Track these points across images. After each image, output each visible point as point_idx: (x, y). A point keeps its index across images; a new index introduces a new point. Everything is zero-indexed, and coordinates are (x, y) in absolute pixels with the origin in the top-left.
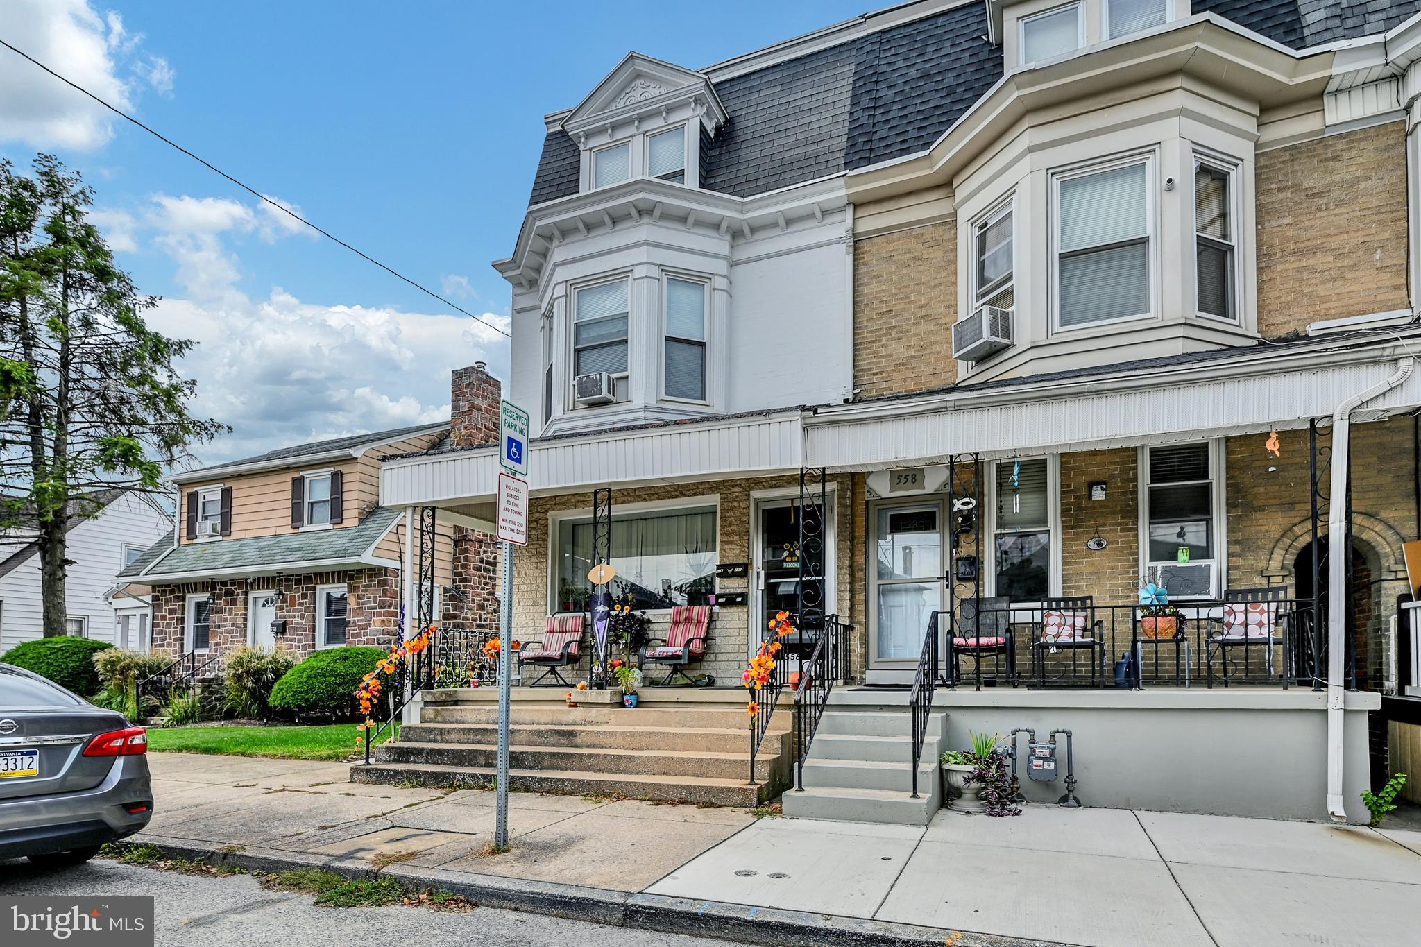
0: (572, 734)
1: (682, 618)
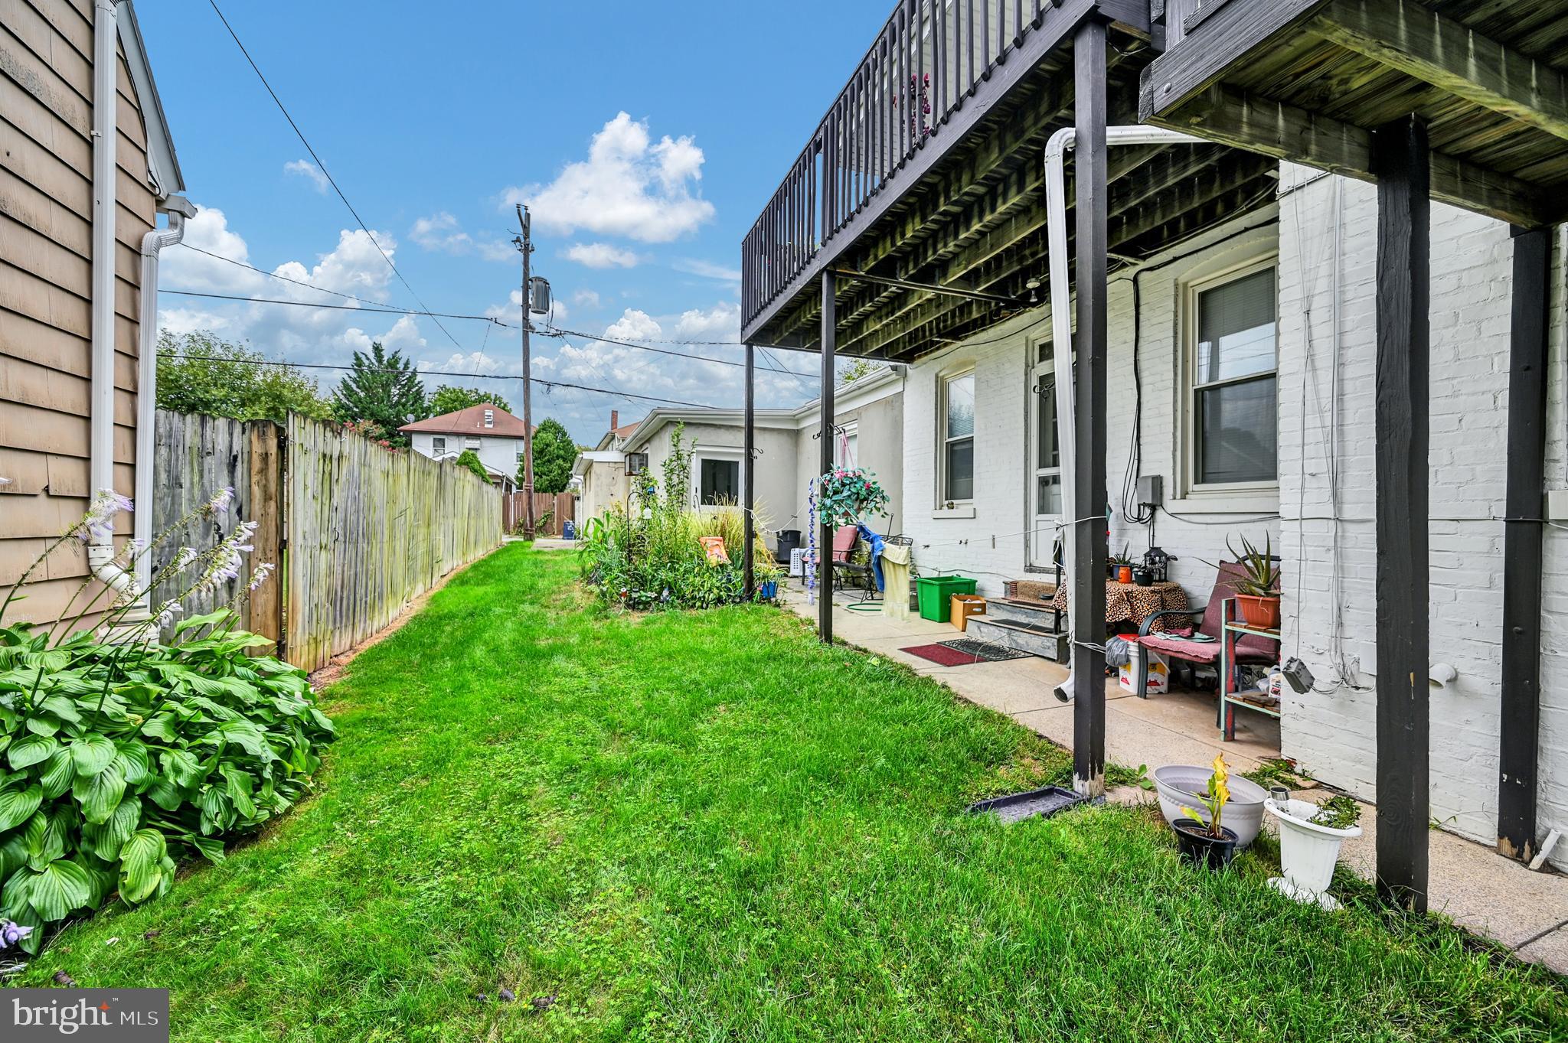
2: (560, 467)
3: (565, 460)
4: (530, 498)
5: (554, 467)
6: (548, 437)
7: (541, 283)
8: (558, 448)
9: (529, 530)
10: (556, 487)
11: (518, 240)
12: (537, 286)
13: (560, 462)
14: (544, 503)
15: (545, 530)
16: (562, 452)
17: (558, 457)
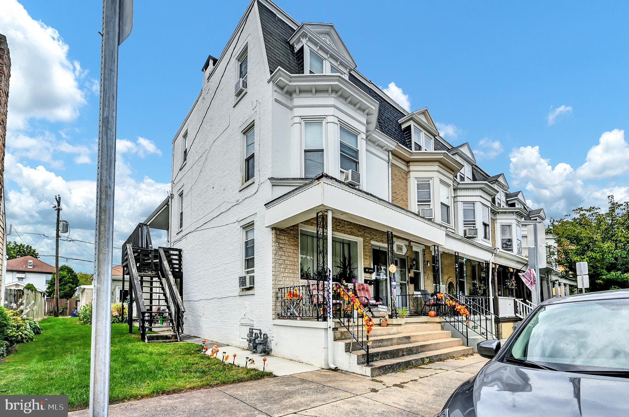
0: (409, 338)
1: (361, 288)
2: (70, 287)
3: (73, 284)
4: (57, 301)
5: (67, 287)
6: (65, 273)
7: (65, 223)
8: (69, 278)
9: (55, 313)
10: (68, 296)
11: (55, 207)
12: (63, 224)
13: (70, 284)
14: (63, 302)
15: (63, 314)
16: (71, 280)
17: (69, 282)
